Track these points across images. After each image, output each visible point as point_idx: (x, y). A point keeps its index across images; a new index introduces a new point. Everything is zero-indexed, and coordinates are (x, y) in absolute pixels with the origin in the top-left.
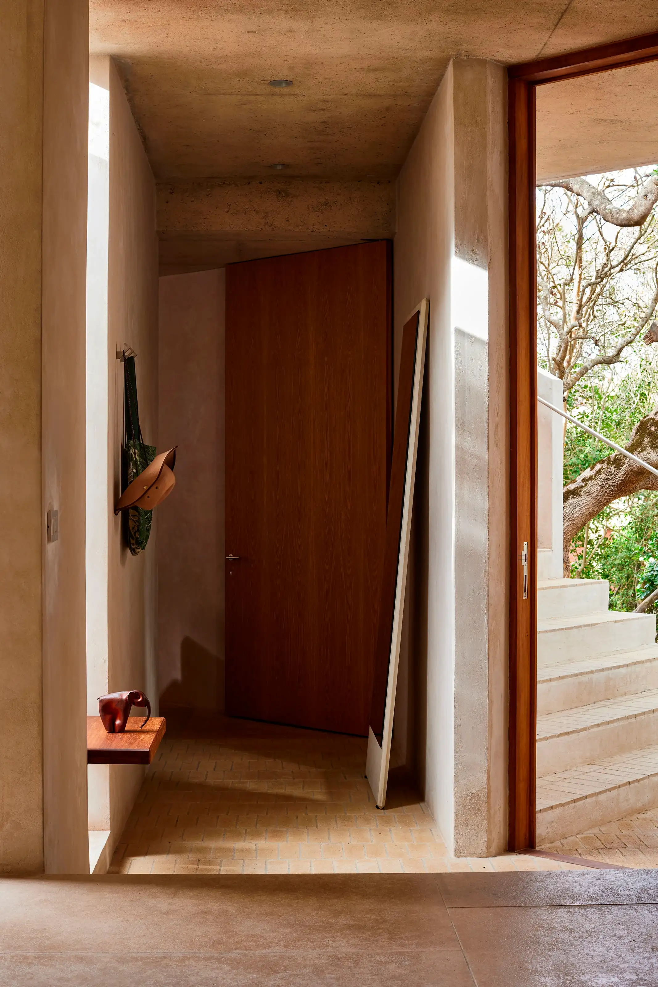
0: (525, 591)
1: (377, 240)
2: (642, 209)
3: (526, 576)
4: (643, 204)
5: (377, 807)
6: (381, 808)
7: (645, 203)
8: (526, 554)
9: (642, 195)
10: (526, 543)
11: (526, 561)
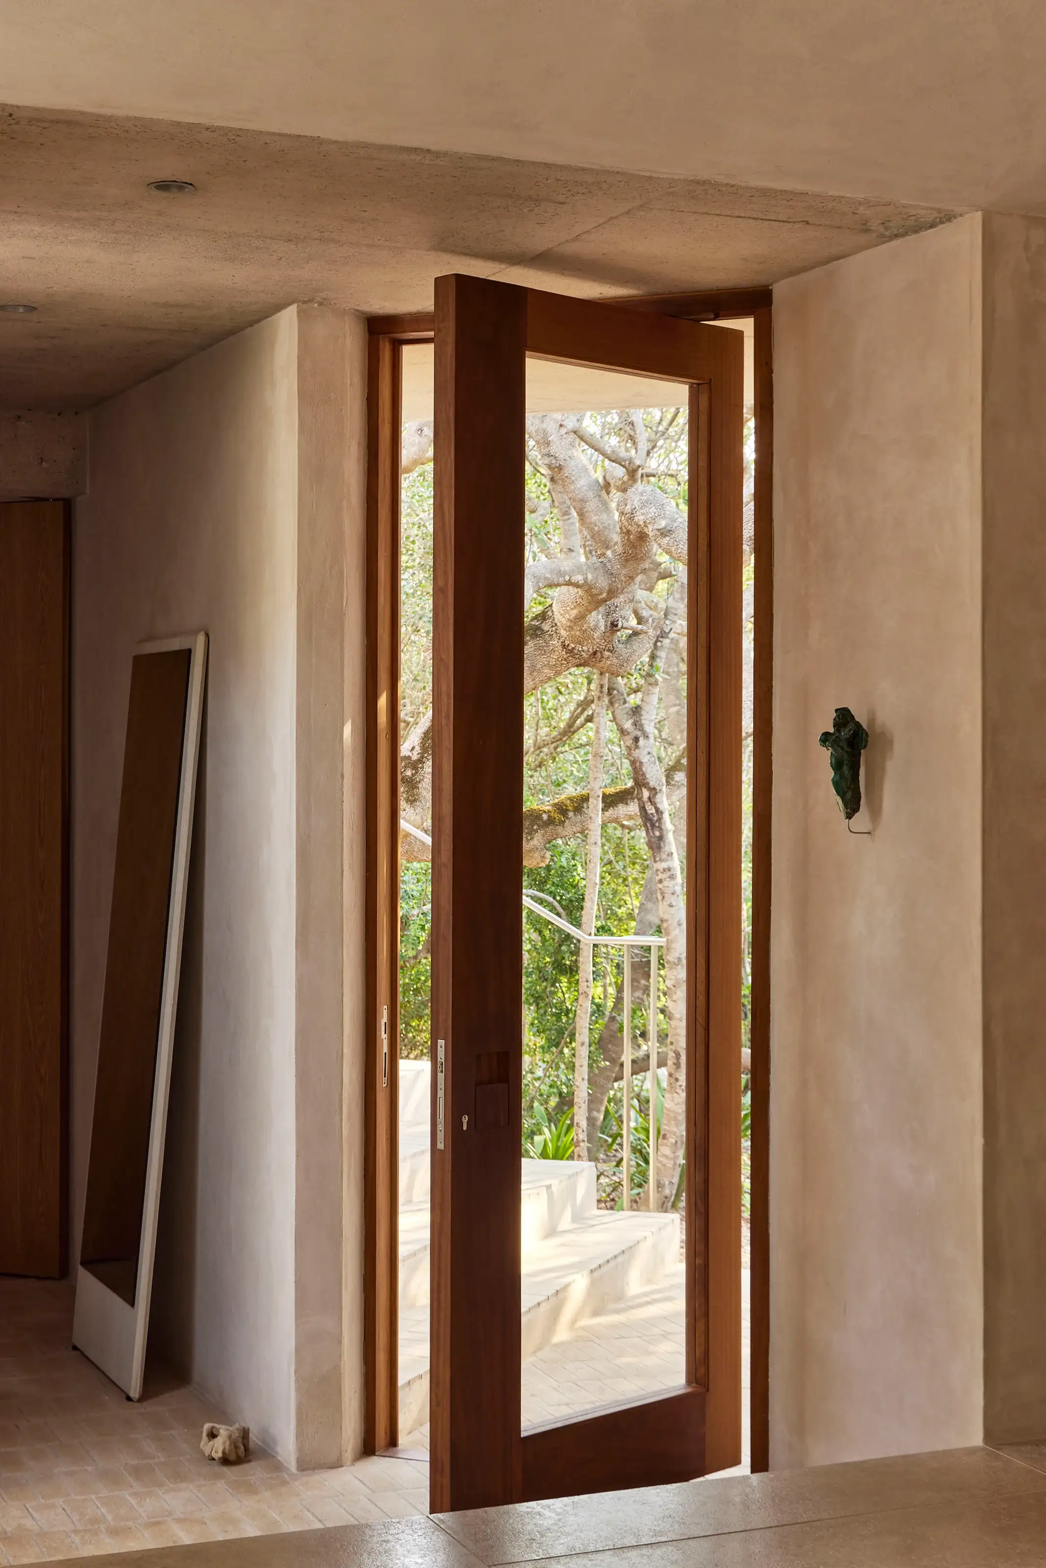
0: (385, 1077)
1: (47, 500)
2: (414, 449)
3: (385, 1053)
4: (417, 441)
5: (129, 1399)
6: (135, 1400)
7: (419, 442)
8: (385, 1023)
9: (415, 428)
10: (386, 1007)
11: (385, 1033)
